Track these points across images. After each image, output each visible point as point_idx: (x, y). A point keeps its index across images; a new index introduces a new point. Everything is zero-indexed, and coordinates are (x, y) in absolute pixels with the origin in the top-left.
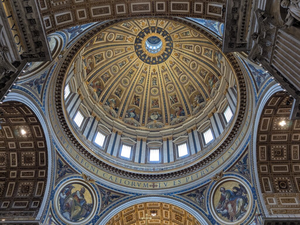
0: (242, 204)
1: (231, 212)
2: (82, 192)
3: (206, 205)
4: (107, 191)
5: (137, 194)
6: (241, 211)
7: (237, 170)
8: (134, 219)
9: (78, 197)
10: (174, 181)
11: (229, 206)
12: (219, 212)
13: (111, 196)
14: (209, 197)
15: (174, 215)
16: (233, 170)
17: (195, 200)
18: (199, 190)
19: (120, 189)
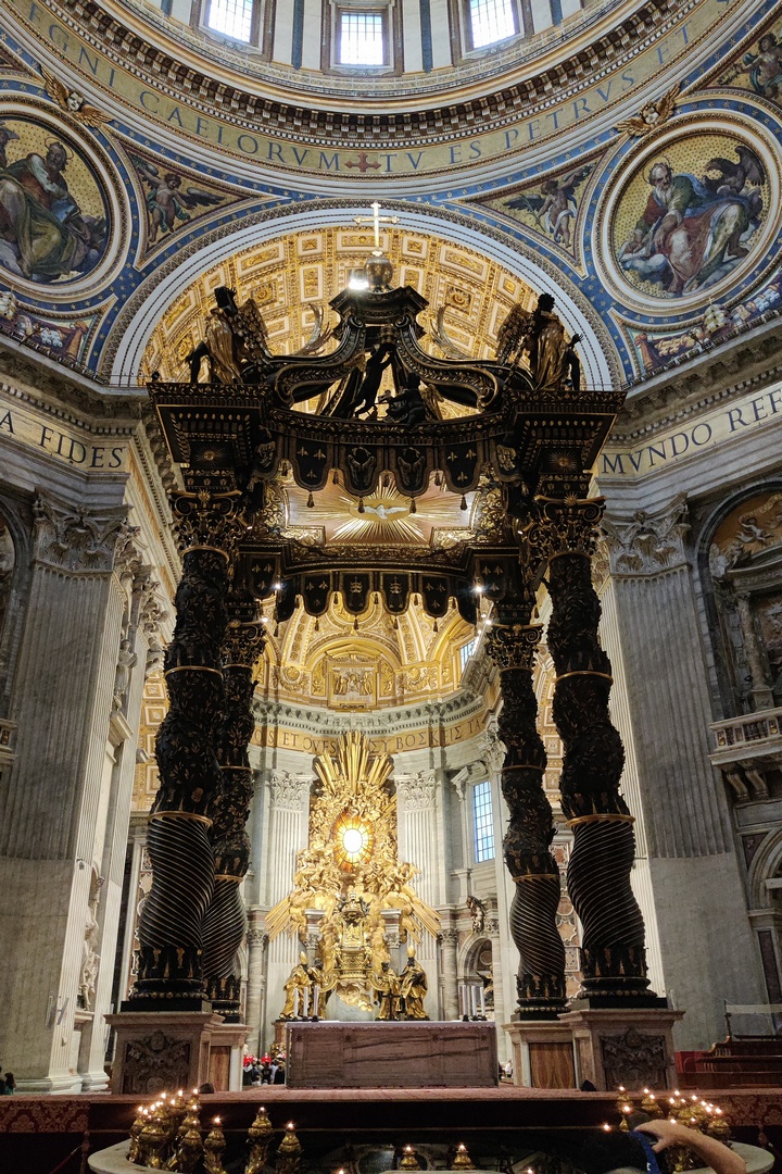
0: (732, 226)
1: (681, 260)
2: (56, 165)
3: (581, 242)
4: (163, 172)
5: (294, 195)
6: (726, 254)
7: (743, 80)
8: (283, 299)
9: (39, 184)
10: (452, 148)
11: (679, 239)
12: (628, 265)
13: (183, 197)
14: (599, 206)
15: (442, 288)
16: (726, 83)
17: (538, 222)
18: (556, 179)
19: (219, 166)
